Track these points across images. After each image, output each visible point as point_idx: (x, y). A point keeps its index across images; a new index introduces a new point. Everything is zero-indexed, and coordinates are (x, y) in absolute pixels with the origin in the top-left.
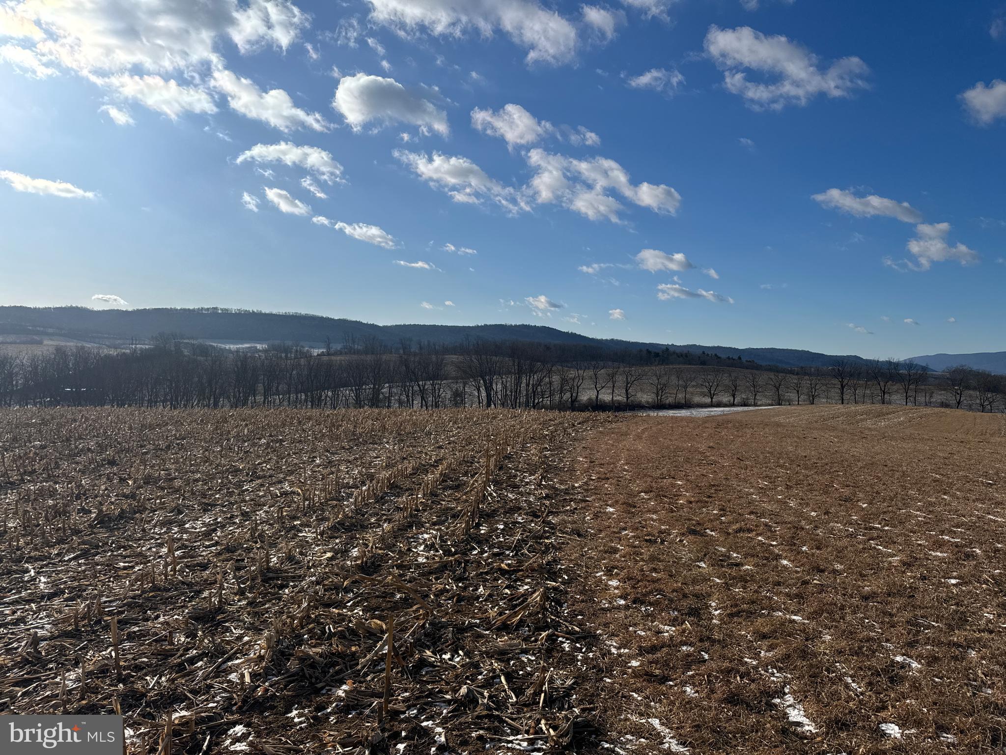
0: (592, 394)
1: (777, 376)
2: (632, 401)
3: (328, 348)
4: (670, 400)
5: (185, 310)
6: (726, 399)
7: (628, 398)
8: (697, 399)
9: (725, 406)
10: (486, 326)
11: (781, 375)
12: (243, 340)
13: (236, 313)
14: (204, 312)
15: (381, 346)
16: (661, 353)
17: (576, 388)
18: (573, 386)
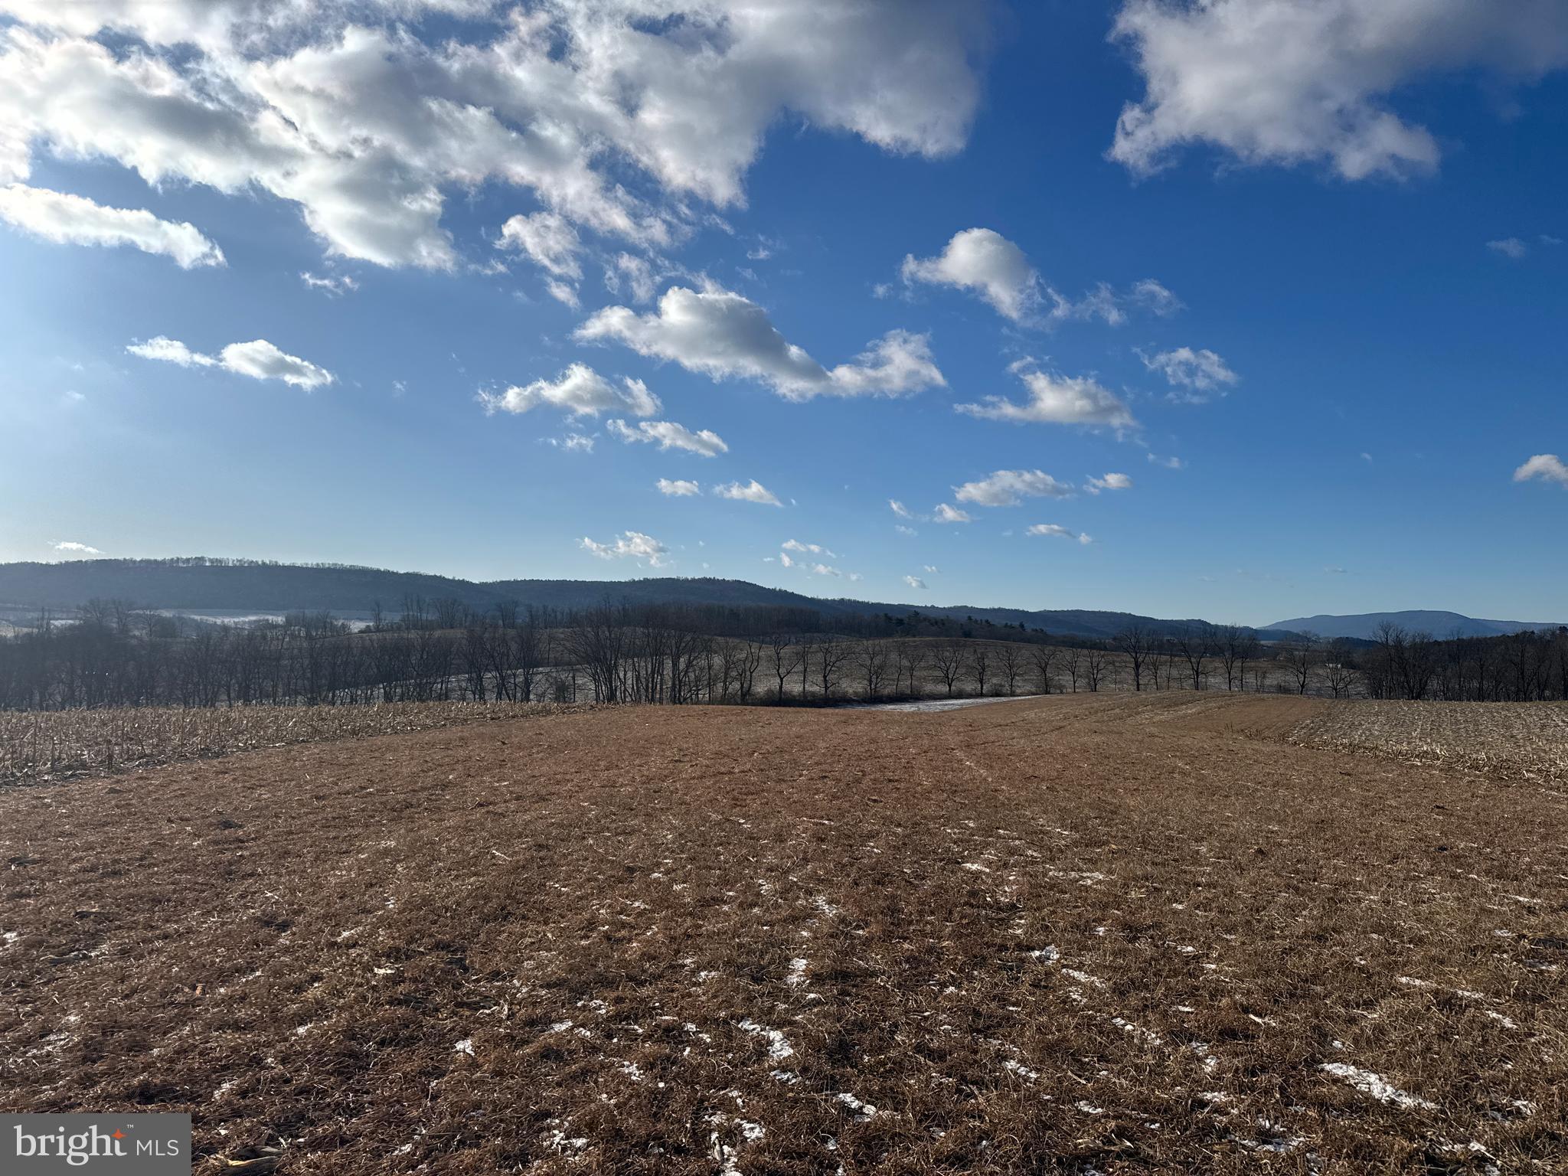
0: (775, 683)
1: (1043, 651)
2: (833, 692)
3: (377, 619)
4: (888, 690)
5: (148, 562)
6: (970, 686)
7: (826, 688)
8: (929, 687)
9: (969, 696)
10: (646, 580)
11: (1048, 649)
12: (245, 609)
13: (235, 566)
14: (181, 565)
15: (466, 616)
16: (906, 621)
17: (748, 673)
18: (744, 671)
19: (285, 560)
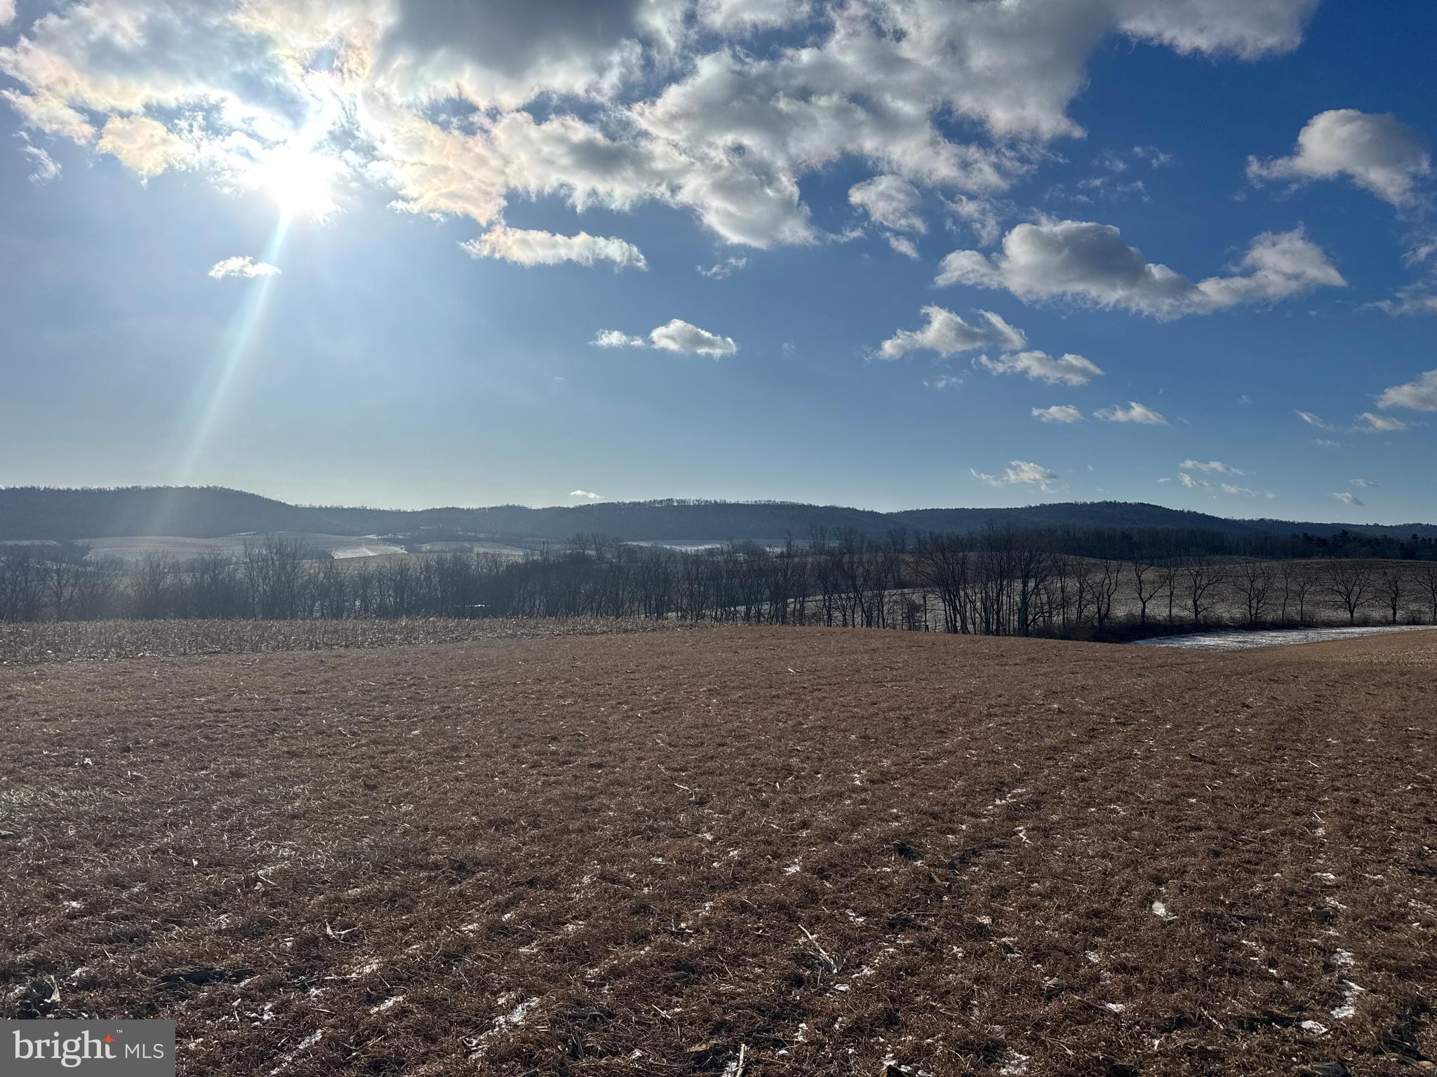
0: (1137, 609)
2: (1205, 618)
3: (789, 546)
4: (1272, 616)
5: (634, 504)
6: (1378, 613)
7: (1197, 613)
8: (1325, 614)
9: (1377, 624)
10: (1043, 506)
12: (702, 540)
13: (695, 505)
14: (657, 505)
17: (1106, 596)
18: (1101, 594)
19: (731, 499)
